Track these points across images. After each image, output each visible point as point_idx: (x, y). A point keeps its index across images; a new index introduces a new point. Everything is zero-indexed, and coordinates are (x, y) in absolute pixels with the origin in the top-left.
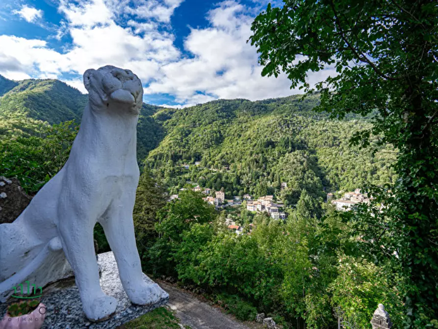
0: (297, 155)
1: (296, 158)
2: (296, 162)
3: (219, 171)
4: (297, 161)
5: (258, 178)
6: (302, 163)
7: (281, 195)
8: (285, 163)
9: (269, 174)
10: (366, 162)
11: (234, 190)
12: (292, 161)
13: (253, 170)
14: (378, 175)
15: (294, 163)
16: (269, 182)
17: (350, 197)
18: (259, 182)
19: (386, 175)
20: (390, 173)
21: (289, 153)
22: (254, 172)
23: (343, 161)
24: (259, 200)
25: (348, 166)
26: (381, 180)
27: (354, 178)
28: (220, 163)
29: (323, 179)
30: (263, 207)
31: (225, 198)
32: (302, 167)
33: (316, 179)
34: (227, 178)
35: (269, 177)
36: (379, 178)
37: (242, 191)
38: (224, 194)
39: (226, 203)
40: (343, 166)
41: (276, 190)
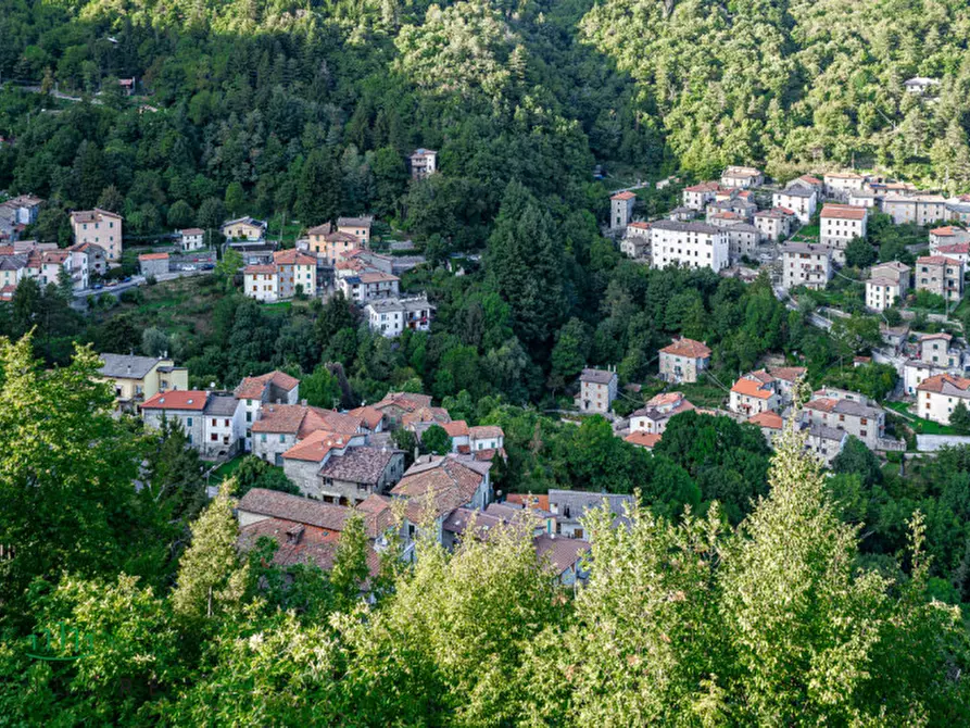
0: (482, 15)
1: (477, 31)
2: (476, 50)
3: (86, 104)
4: (480, 44)
5: (297, 131)
6: (501, 55)
7: (412, 213)
8: (428, 54)
9: (349, 108)
10: (763, 48)
11: (171, 201)
12: (455, 45)
13: (270, 94)
14: (808, 107)
15: (466, 55)
16: (353, 150)
17: (706, 204)
18: (303, 150)
19: (836, 104)
20: (850, 94)
21: (442, 8)
22: (273, 100)
23: (673, 44)
24: (302, 245)
25: (695, 69)
26: (817, 126)
27: (718, 121)
28: (89, 57)
29: (595, 129)
30: (325, 274)
31: (125, 243)
32: (502, 74)
33: (564, 127)
34: (133, 136)
35: (350, 126)
36: (811, 116)
37: (215, 201)
38: (118, 223)
39: (128, 269)
40: (676, 64)
41: (387, 187)
